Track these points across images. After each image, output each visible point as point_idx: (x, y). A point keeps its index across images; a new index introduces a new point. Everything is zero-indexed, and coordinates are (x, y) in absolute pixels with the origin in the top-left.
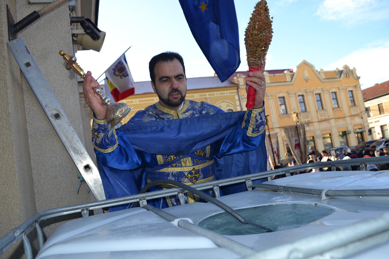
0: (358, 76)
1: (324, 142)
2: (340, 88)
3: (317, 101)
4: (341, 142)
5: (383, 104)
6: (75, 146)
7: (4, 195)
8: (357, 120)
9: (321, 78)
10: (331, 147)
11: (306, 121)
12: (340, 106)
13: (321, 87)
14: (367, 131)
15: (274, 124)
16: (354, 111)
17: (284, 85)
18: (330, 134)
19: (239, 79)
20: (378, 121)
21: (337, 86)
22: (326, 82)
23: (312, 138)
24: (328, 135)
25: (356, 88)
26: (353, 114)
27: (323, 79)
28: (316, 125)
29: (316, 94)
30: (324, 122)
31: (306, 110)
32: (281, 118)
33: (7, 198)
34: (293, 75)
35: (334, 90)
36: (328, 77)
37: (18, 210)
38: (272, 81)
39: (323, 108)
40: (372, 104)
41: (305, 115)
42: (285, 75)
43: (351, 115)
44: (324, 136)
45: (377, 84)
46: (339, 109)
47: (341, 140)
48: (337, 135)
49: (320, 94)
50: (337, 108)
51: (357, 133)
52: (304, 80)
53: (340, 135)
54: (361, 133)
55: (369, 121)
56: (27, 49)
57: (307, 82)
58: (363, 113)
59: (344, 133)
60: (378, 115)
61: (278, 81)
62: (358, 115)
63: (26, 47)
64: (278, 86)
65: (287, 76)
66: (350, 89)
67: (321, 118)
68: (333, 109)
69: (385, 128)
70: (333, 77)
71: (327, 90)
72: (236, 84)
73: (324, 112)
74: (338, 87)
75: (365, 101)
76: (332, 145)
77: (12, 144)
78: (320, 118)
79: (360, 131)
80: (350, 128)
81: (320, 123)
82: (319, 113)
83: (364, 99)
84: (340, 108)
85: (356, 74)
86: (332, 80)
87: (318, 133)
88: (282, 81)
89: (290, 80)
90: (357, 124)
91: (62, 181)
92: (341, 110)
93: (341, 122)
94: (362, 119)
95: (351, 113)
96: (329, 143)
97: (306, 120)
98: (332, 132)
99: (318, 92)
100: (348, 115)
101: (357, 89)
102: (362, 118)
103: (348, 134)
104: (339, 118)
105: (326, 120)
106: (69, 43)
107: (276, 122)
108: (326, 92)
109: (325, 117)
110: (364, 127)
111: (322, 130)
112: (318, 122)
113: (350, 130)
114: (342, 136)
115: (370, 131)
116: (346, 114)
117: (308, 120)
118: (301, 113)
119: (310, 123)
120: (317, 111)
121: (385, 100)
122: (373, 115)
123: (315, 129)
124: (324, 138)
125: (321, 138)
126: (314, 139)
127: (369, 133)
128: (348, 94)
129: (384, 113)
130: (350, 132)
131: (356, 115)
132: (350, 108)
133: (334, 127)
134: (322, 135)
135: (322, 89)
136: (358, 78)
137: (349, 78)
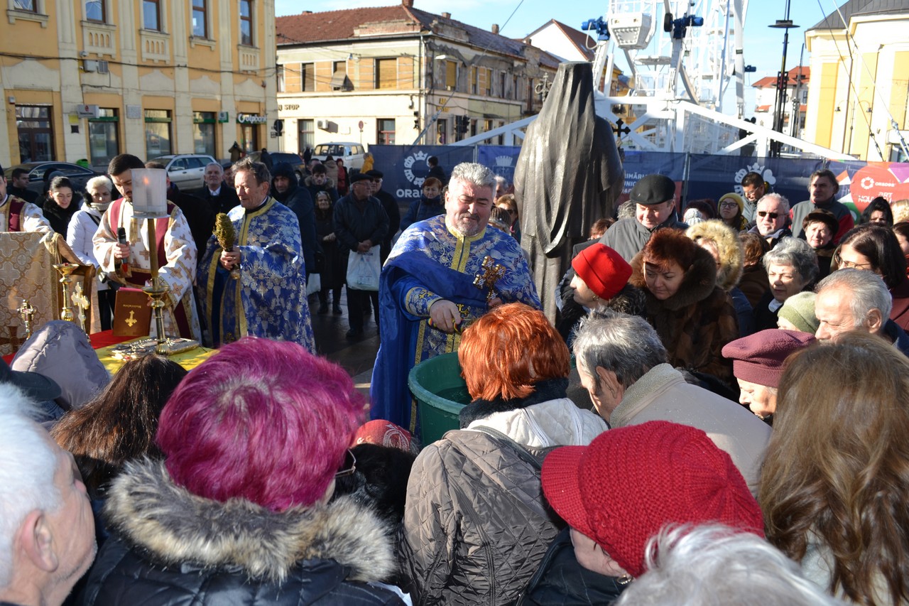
1: (147, 134)
4: (196, 143)
5: (315, 65)
8: (250, 90)
10: (168, 151)
11: (100, 55)
12: (212, 35)
14: (271, 124)
16: (247, 60)
18: (169, 113)
20: (296, 107)
23: (110, 113)
24: (163, 115)
26: (243, 67)
28: (131, 75)
30: (156, 71)
31: (104, 20)
39: (159, 28)
40: (292, 58)
41: (99, 33)
43: (236, 69)
44: (150, 114)
45: (308, 12)
46: (206, 42)
47: (199, 135)
48: (190, 120)
50: (201, 38)
51: (245, 125)
53: (196, 122)
54: (255, 127)
55: (280, 102)
58: (267, 71)
59: (209, 117)
60: (299, 92)
62: (254, 74)
67: (151, 56)
68: (191, 37)
69: (308, 127)
73: (160, 41)
75: (279, 47)
76: (170, 145)
78: (145, 55)
79: (253, 120)
80: (229, 107)
81: (143, 70)
82: (144, 40)
84: (209, 40)
87: (133, 101)
90: (250, 99)
92: (213, 48)
93: (205, 82)
94: (263, 88)
95: (238, 65)
96: (163, 140)
97: (101, 51)
98: (175, 107)
100: (230, 67)
102: (264, 86)
103: (221, 122)
104: (202, 70)
105: (163, 67)
109: (162, 58)
110: (265, 111)
111: (145, 96)
112: (138, 66)
113: (227, 113)
114: (203, 126)
115: (279, 125)
116: (224, 62)
117: (108, 51)
118: (84, 24)
119: (110, 62)
120: (140, 30)
121: (321, 57)
122: (287, 87)
123: (125, 86)
124: (149, 120)
125: (140, 118)
126: (118, 119)
127: (274, 131)
128: (239, 5)
129: (312, 90)
130: (225, 118)
131: (250, 72)
132: (238, 50)
133: (184, 92)
134: (146, 109)
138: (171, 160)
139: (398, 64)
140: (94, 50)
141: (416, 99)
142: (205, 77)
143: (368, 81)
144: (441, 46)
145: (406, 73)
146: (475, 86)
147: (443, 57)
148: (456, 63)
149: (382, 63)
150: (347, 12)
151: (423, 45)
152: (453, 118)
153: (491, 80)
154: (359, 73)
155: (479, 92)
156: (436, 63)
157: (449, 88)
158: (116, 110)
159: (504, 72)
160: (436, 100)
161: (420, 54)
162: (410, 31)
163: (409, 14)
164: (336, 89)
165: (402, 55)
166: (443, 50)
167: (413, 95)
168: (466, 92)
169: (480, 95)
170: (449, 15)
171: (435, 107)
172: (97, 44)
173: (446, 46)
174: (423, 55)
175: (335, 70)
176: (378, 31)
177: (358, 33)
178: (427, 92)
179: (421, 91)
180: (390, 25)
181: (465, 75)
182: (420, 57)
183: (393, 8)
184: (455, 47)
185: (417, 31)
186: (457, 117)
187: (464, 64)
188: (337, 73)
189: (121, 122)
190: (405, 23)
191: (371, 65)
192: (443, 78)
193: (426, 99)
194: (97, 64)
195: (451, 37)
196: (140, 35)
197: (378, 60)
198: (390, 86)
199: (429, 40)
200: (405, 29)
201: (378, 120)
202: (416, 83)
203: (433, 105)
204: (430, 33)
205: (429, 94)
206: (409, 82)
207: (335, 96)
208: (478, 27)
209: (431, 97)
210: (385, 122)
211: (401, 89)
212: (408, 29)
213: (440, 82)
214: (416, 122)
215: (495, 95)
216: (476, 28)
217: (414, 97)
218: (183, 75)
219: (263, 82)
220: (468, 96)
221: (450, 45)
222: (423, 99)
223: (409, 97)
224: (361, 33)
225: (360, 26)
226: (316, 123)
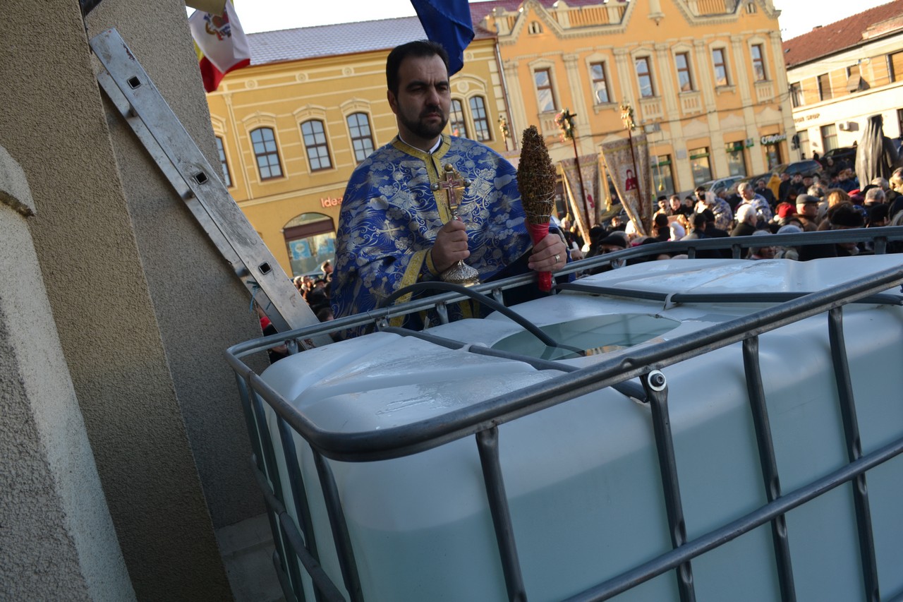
0: (776, 9)
1: (692, 167)
2: (733, 38)
3: (680, 70)
4: (731, 167)
5: (829, 75)
6: (239, 230)
7: (131, 327)
8: (770, 115)
9: (690, 15)
10: (709, 177)
11: (654, 120)
12: (732, 82)
13: (691, 38)
14: (790, 139)
16: (762, 94)
17: (602, 33)
18: (707, 149)
19: (498, 21)
20: (817, 116)
21: (728, 34)
22: (700, 24)
23: (665, 159)
24: (703, 151)
25: (770, 37)
26: (760, 100)
27: (696, 17)
29: (678, 54)
30: (694, 120)
31: (654, 94)
32: (596, 114)
33: (137, 330)
34: (625, 8)
35: (719, 44)
36: (706, 13)
37: (158, 349)
38: (575, 25)
39: (692, 88)
40: (805, 76)
41: (651, 104)
42: (606, 8)
43: (755, 103)
44: (693, 153)
45: (818, 27)
46: (728, 89)
47: (732, 161)
48: (723, 151)
49: (686, 54)
50: (724, 86)
51: (768, 145)
52: (652, 19)
53: (728, 151)
54: (777, 145)
55: (795, 116)
56: (128, 51)
57: (658, 24)
58: (782, 97)
59: (738, 145)
60: (818, 102)
61: (590, 23)
62: (771, 102)
63: (125, 47)
64: (590, 35)
65: (610, 11)
66: (757, 40)
67: (689, 110)
68: (716, 89)
69: (831, 131)
70: (718, 12)
71: (703, 45)
72: (491, 33)
73: (694, 98)
74: (730, 37)
75: (789, 69)
76: (710, 172)
77: (131, 236)
78: (685, 111)
79: (773, 139)
80: (753, 134)
81: (684, 122)
82: (682, 100)
83: (788, 64)
84: (731, 86)
85: (771, 5)
86: (716, 19)
87: (680, 146)
88: (600, 22)
89: (617, 20)
90: (770, 123)
91: (204, 293)
92: (734, 91)
93: (732, 119)
94: (779, 112)
95: (757, 98)
96: (704, 169)
97: (654, 116)
98: (711, 143)
99: (682, 49)
100: (750, 102)
101: (772, 40)
102: (780, 109)
103: (748, 147)
104: (728, 110)
105: (699, 116)
106: (182, 18)
107: (584, 122)
108: (701, 48)
109: (697, 109)
110: (784, 130)
111: (689, 140)
112: (681, 120)
113: (752, 139)
114: (734, 153)
115: (796, 139)
116: (745, 100)
117: (658, 115)
118: (641, 101)
119: (661, 123)
120: (679, 94)
121: (834, 66)
122: (806, 101)
123: (673, 137)
124: (693, 158)
125: (686, 158)
126: (671, 161)
127: (794, 144)
128: (751, 52)
129: (831, 97)
130: (751, 143)
131: (767, 102)
133: (717, 131)
134: (690, 150)
135: (692, 41)
136: (777, 13)
137: (755, 14)
138: (712, 184)
140: (649, 117)
142: (732, 115)
143: (883, 78)
149: (895, 57)
150: (856, 17)
154: (873, 72)
158: (668, 156)
164: (852, 91)
172: (651, 112)
175: (850, 74)
176: (887, 28)
177: (866, 36)
188: (851, 77)
189: (674, 163)
191: (884, 61)
194: (653, 126)
196: (679, 97)
197: (890, 55)
201: (899, 110)
207: (852, 98)
219: (779, 107)
224: (870, 35)
225: (868, 29)
226: (837, 126)
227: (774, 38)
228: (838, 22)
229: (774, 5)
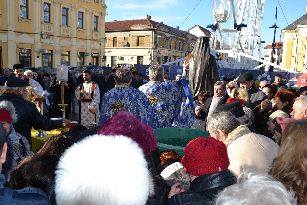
0: (106, 5)
1: (62, 59)
2: (88, 10)
3: (63, 15)
4: (77, 62)
5: (118, 38)
8: (96, 45)
10: (68, 65)
11: (48, 33)
12: (84, 27)
13: (71, 3)
14: (102, 57)
15: (9, 26)
16: (96, 36)
18: (69, 52)
20: (111, 52)
21: (86, 8)
23: (50, 52)
24: (67, 53)
25: (102, 15)
26: (94, 38)
28: (57, 40)
29: (64, 8)
30: (65, 38)
31: (49, 22)
32: (19, 22)
35: (81, 10)
39: (67, 25)
40: (110, 36)
41: (48, 26)
43: (92, 39)
44: (64, 53)
45: (116, 21)
46: (82, 30)
47: (78, 60)
48: (76, 55)
49: (67, 9)
50: (81, 28)
51: (94, 57)
53: (77, 55)
54: (97, 58)
55: (106, 50)
58: (102, 39)
59: (82, 54)
60: (112, 47)
62: (97, 40)
66: (97, 15)
67: (64, 34)
68: (77, 28)
69: (115, 58)
71: (75, 8)
73: (67, 29)
74: (86, 9)
75: (106, 32)
76: (69, 63)
78: (62, 33)
79: (96, 55)
80: (89, 51)
81: (61, 38)
82: (62, 28)
83: (106, 30)
87: (57, 48)
90: (96, 48)
92: (84, 32)
93: (81, 43)
94: (100, 45)
95: (92, 38)
96: (67, 61)
97: (48, 32)
98: (71, 50)
99: (66, 6)
100: (90, 38)
101: (102, 16)
102: (100, 44)
103: (86, 56)
105: (68, 37)
107: (12, 24)
108: (74, 9)
109: (68, 34)
110: (101, 53)
111: (61, 46)
112: (60, 37)
113: (88, 53)
114: (80, 57)
115: (105, 57)
116: (88, 36)
117: (50, 32)
118: (43, 23)
119: (51, 35)
120: (61, 25)
121: (120, 36)
122: (108, 45)
123: (55, 43)
124: (62, 55)
125: (59, 54)
126: (52, 54)
127: (103, 59)
128: (93, 18)
129: (116, 46)
130: (87, 54)
131: (96, 40)
132: (93, 32)
133: (74, 46)
134: (61, 51)
135: (71, 5)
136: (106, 7)
137: (97, 4)
139: (145, 38)
140: (46, 31)
141: (150, 50)
142: (81, 41)
143: (135, 44)
144: (159, 33)
145: (148, 41)
146: (170, 46)
147: (160, 36)
148: (164, 39)
149: (140, 38)
150: (129, 21)
151: (154, 32)
152: (163, 56)
153: (176, 44)
154: (132, 41)
155: (171, 48)
156: (157, 38)
157: (162, 47)
158: (52, 51)
159: (180, 42)
160: (157, 51)
161: (152, 35)
162: (149, 28)
163: (149, 22)
164: (124, 46)
165: (146, 36)
166: (160, 34)
167: (150, 48)
168: (167, 48)
169: (172, 49)
170: (162, 23)
171: (157, 53)
172: (47, 29)
173: (161, 33)
174: (153, 36)
175: (124, 40)
176: (139, 27)
177: (132, 28)
178: (154, 48)
179: (152, 47)
180: (143, 25)
181: (167, 42)
182: (152, 36)
183: (144, 20)
184: (164, 33)
185: (152, 27)
186: (164, 56)
187: (167, 39)
188: (125, 41)
189: (53, 55)
190: (148, 25)
191: (136, 38)
192: (160, 43)
193: (154, 50)
194: (46, 36)
195: (163, 30)
196: (61, 27)
197: (138, 37)
198: (142, 45)
199: (156, 31)
200: (147, 27)
201: (138, 57)
202: (151, 45)
203: (156, 52)
204: (156, 28)
205: (155, 48)
206: (148, 44)
207: (124, 48)
208: (172, 27)
209: (155, 49)
210: (140, 57)
211: (146, 47)
212: (149, 27)
213: (159, 44)
214: (150, 57)
215: (177, 49)
216: (171, 27)
217: (150, 49)
218: (74, 40)
219: (100, 43)
220: (168, 49)
221: (162, 33)
222: (153, 50)
223: (148, 49)
224: (133, 28)
225: (133, 26)
226: (117, 57)
227: (103, 16)
228: (123, 21)
229: (105, 3)
